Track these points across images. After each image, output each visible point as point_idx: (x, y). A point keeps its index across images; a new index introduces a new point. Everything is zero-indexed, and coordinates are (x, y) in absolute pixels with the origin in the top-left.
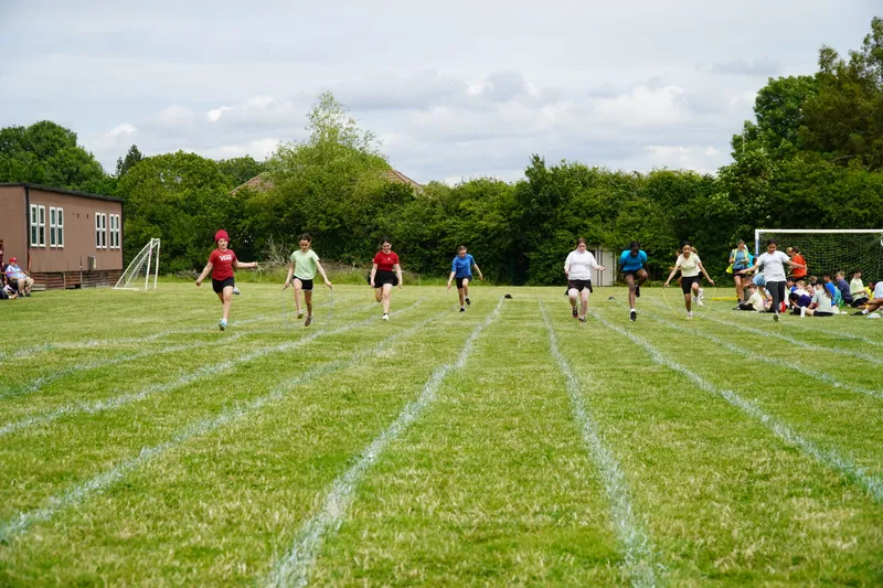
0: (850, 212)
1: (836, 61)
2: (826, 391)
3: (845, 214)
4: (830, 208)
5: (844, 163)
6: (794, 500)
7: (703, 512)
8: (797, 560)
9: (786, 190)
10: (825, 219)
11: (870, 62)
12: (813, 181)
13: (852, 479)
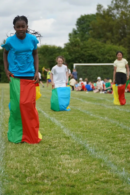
0: (107, 58)
1: (102, 9)
2: (87, 117)
3: (105, 59)
4: (100, 57)
5: (105, 42)
6: (62, 156)
7: (28, 160)
8: (56, 178)
9: (86, 51)
10: (98, 61)
11: (114, 9)
12: (95, 48)
13: (84, 148)
